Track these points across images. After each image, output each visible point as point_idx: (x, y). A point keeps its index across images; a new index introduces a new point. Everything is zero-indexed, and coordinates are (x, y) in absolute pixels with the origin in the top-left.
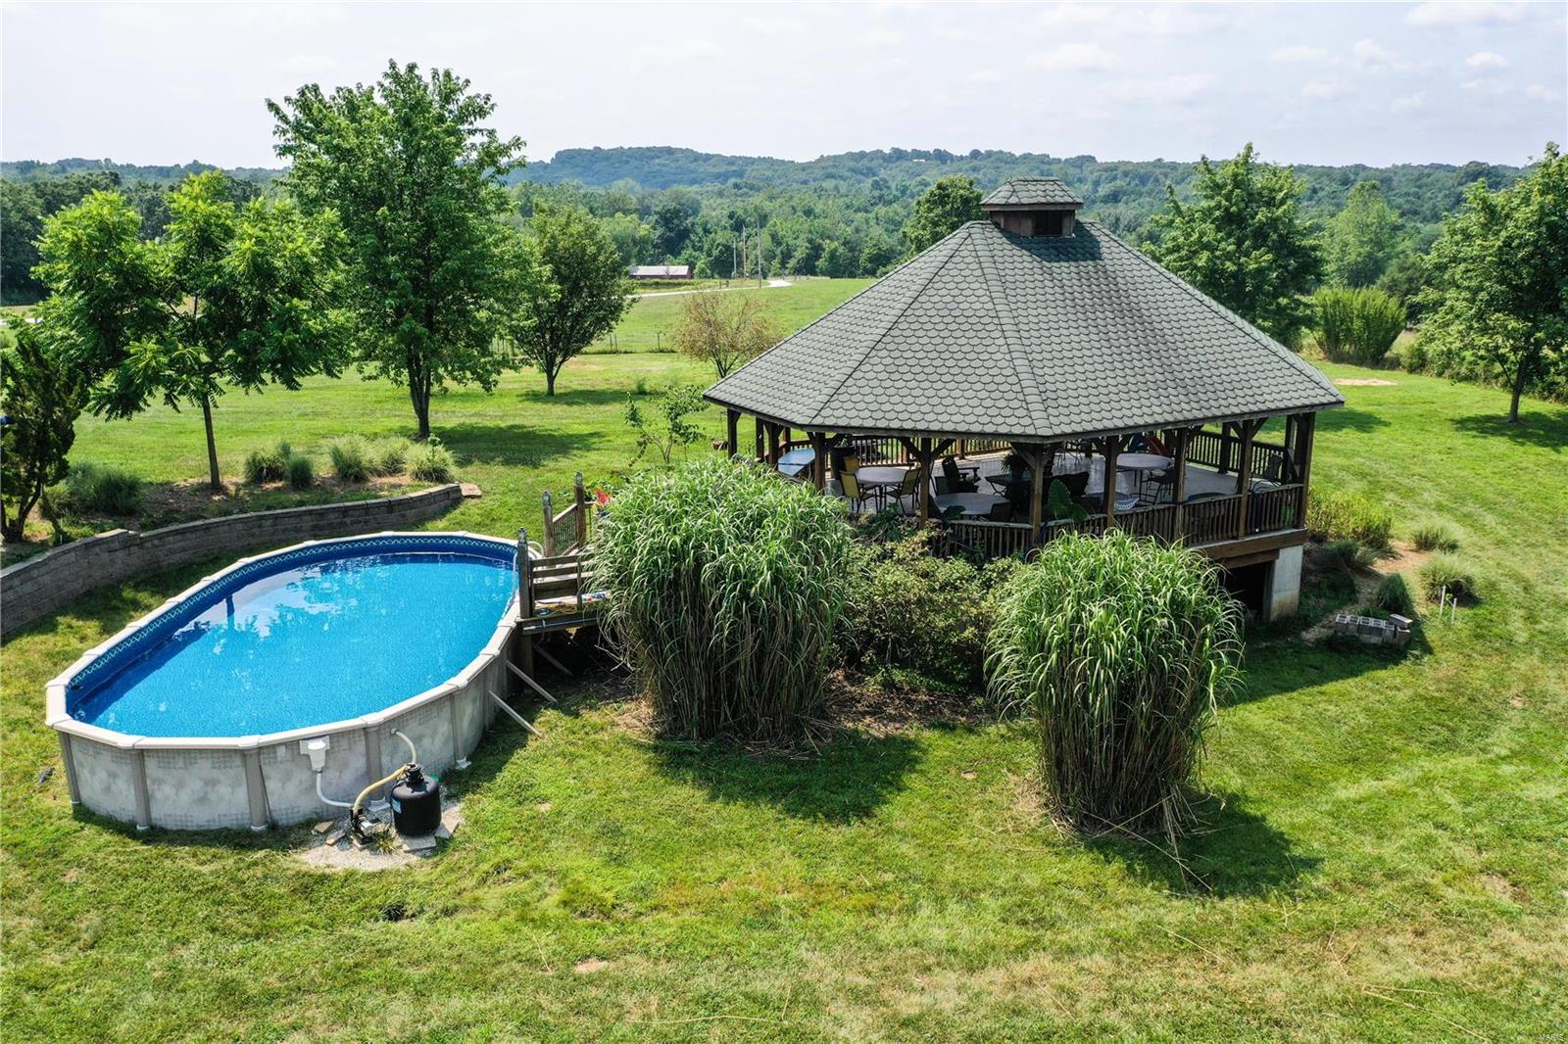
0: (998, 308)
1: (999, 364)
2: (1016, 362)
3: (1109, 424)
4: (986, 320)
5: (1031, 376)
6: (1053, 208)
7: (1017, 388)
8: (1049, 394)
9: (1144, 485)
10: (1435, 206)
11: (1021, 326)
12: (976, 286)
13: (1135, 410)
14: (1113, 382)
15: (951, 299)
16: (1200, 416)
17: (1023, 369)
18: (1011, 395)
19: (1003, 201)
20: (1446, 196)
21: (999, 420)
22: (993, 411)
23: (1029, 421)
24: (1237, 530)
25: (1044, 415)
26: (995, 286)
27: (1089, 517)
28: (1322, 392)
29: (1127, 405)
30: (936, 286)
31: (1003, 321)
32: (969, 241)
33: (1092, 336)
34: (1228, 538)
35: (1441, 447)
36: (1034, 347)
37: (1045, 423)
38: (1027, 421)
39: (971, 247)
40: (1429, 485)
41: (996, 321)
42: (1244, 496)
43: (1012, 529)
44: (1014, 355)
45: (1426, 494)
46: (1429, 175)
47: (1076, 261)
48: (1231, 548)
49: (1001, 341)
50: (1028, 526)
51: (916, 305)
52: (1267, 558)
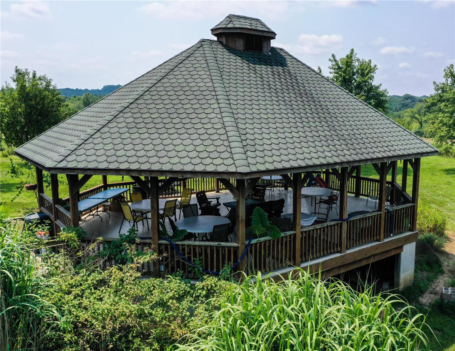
0: (215, 85)
1: (212, 121)
2: (225, 119)
3: (295, 164)
4: (207, 93)
5: (236, 129)
6: (257, 33)
7: (224, 137)
8: (248, 142)
9: (317, 205)
10: (396, 107)
11: (231, 97)
12: (202, 73)
13: (313, 154)
14: (297, 135)
15: (183, 80)
16: (357, 159)
17: (230, 124)
18: (219, 143)
19: (224, 26)
20: (399, 104)
21: (208, 161)
22: (204, 155)
23: (231, 161)
24: (380, 235)
25: (244, 156)
26: (215, 73)
27: (282, 235)
28: (425, 145)
29: (307, 150)
30: (175, 73)
31: (218, 93)
32: (201, 49)
33: (281, 106)
34: (374, 241)
35: (444, 182)
36: (239, 110)
37: (245, 162)
38: (230, 161)
39: (202, 52)
40: (448, 200)
41: (213, 93)
42: (383, 213)
43: (224, 247)
44: (223, 115)
45: (449, 204)
46: (393, 98)
47: (271, 65)
48: (376, 247)
49: (216, 106)
50: (235, 245)
51: (159, 84)
52: (397, 252)
